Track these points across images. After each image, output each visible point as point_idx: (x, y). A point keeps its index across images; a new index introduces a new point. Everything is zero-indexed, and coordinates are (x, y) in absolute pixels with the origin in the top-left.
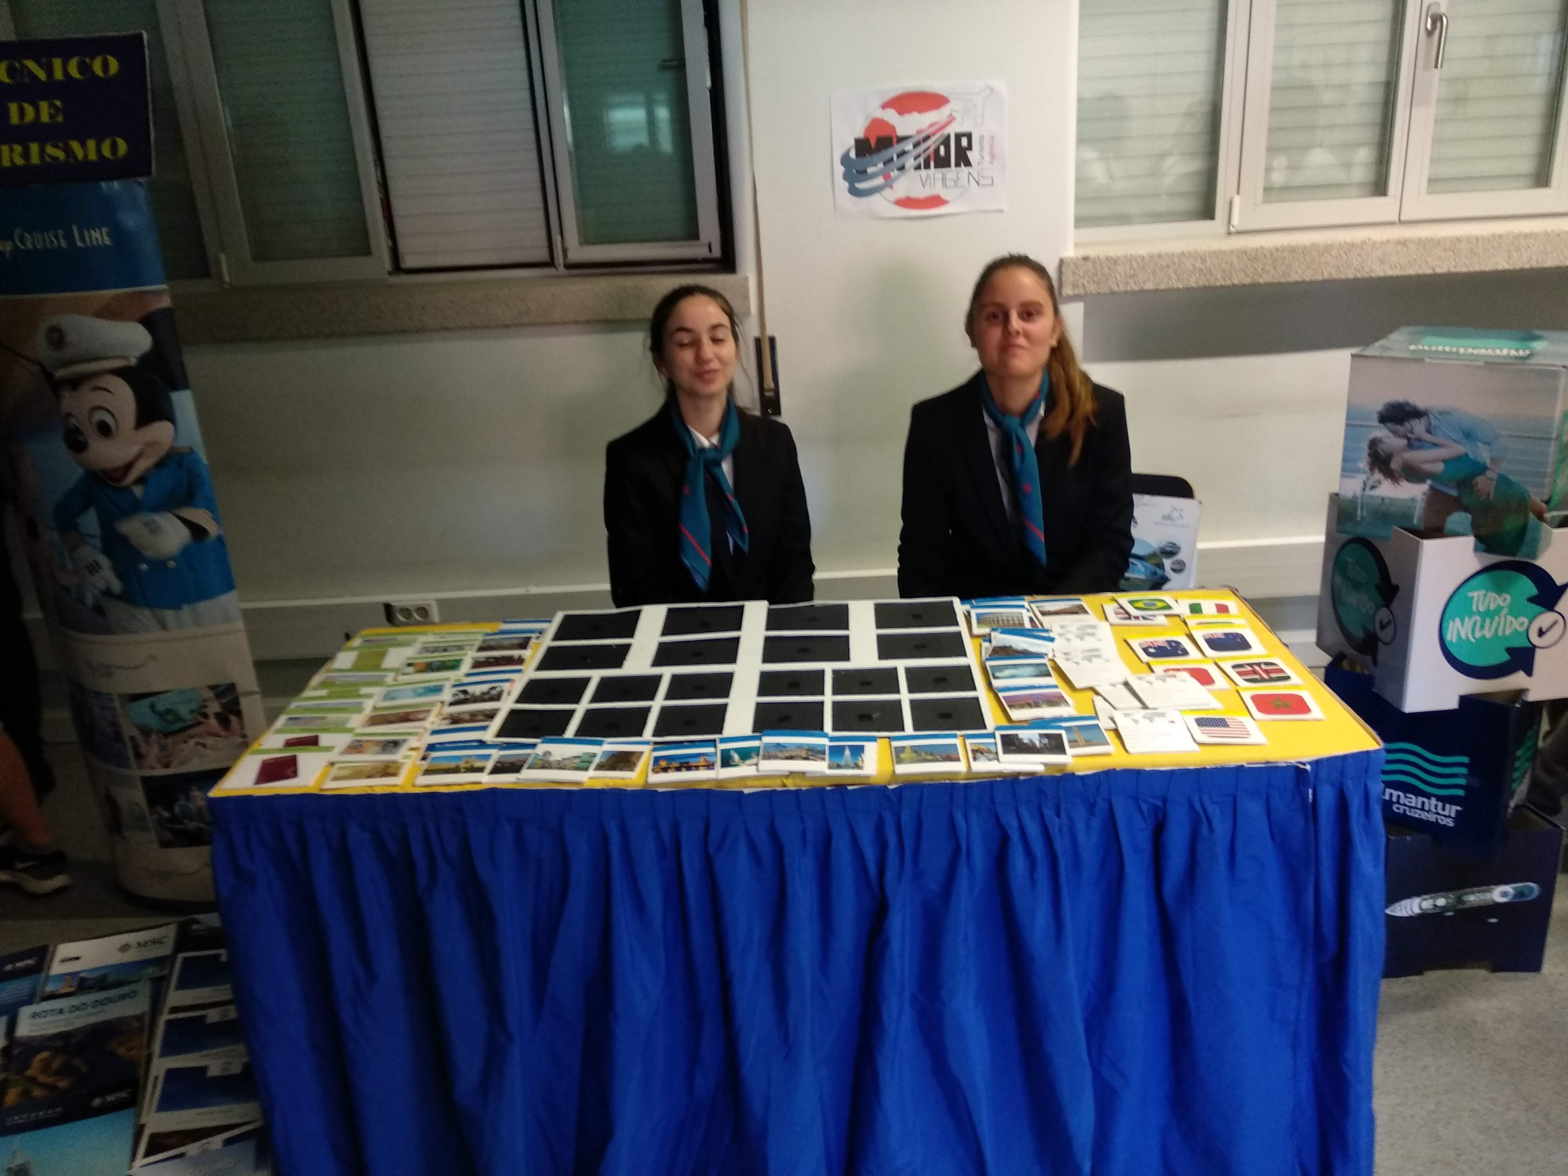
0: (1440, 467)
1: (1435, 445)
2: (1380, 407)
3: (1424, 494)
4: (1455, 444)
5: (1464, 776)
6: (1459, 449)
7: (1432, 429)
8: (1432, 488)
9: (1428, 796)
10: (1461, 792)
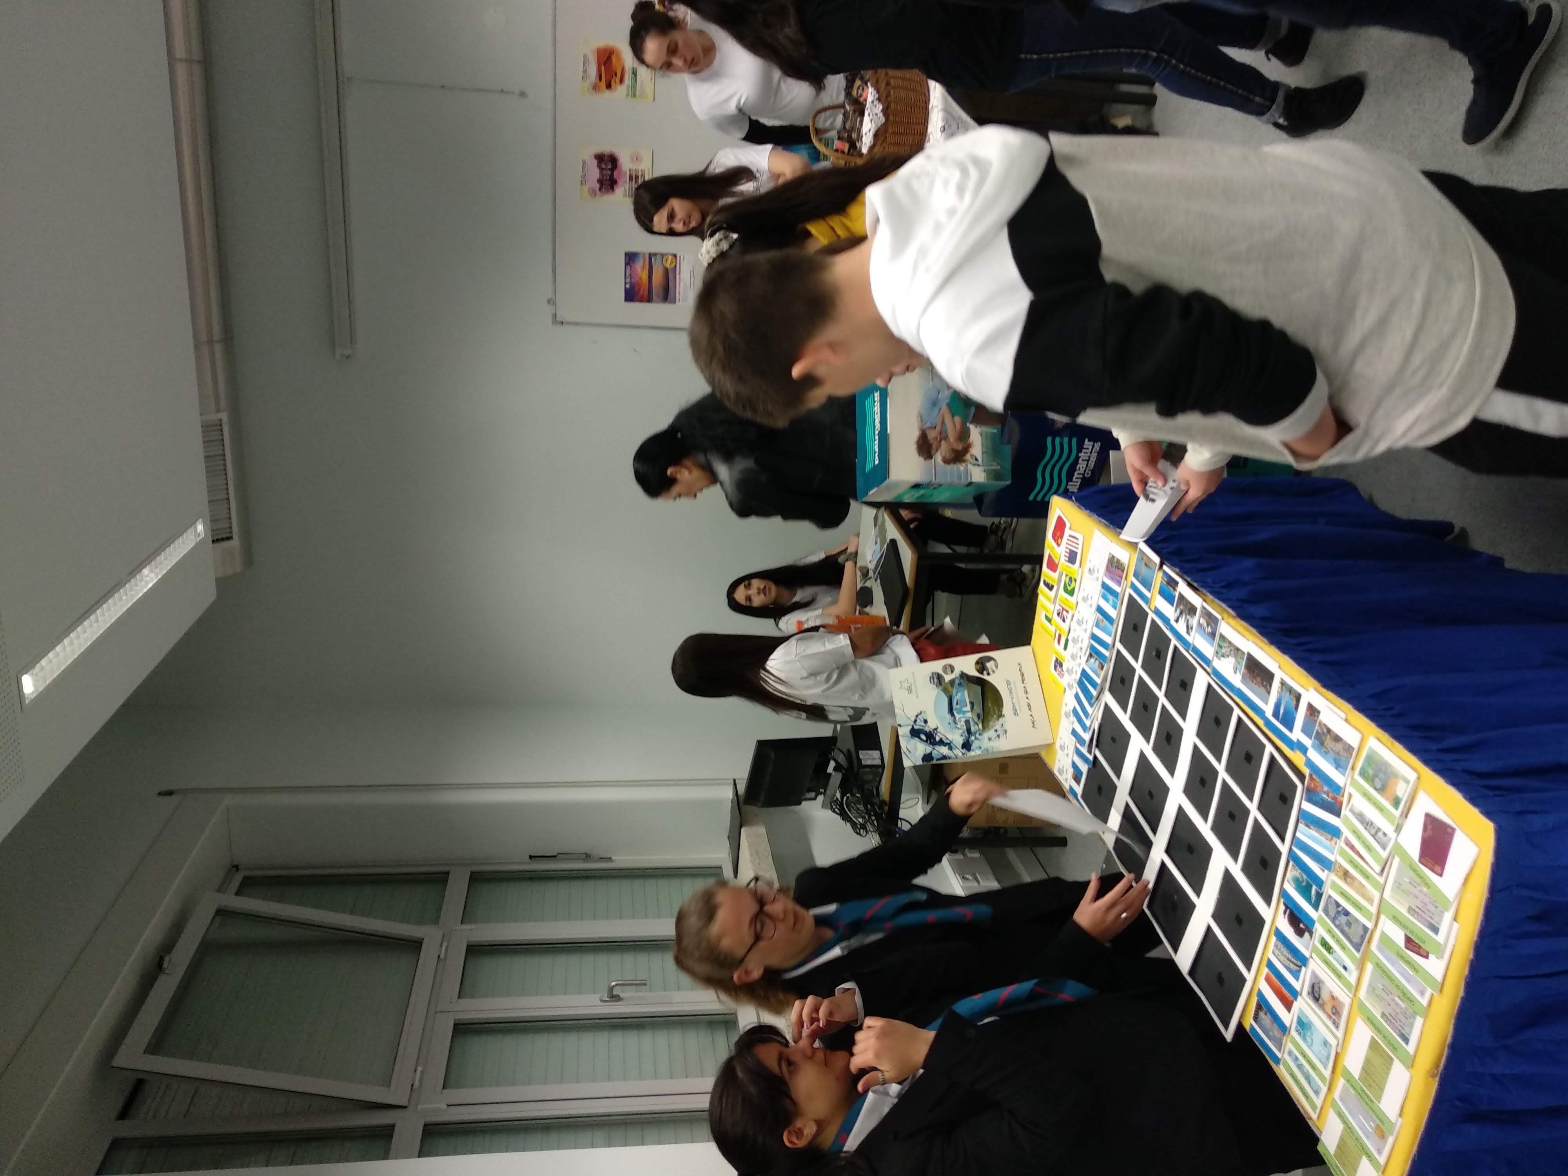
0: (957, 419)
1: (943, 422)
2: (921, 459)
3: (977, 427)
4: (942, 410)
5: (1062, 439)
6: (944, 408)
7: (934, 425)
8: (971, 423)
9: (1077, 458)
10: (1074, 441)
